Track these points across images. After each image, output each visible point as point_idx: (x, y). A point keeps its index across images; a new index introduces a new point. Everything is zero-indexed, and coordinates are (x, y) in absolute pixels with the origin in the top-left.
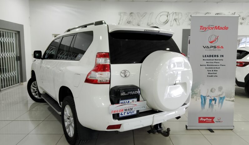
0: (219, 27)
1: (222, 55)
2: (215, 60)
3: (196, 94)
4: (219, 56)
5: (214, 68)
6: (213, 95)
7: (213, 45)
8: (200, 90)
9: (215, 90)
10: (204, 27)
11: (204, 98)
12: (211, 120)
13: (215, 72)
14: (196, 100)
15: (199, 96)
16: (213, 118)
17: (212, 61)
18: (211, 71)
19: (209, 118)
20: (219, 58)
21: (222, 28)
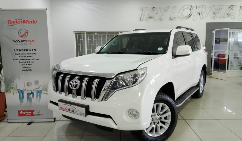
0: (27, 20)
1: (34, 49)
2: (28, 54)
3: (13, 88)
4: (31, 50)
5: (28, 62)
6: (30, 89)
7: (24, 39)
8: (16, 84)
9: (31, 84)
10: (12, 21)
11: (21, 92)
12: (30, 113)
13: (29, 66)
14: (14, 94)
15: (16, 90)
16: (33, 111)
17: (25, 55)
18: (25, 65)
19: (28, 111)
20: (32, 52)
21: (30, 22)
